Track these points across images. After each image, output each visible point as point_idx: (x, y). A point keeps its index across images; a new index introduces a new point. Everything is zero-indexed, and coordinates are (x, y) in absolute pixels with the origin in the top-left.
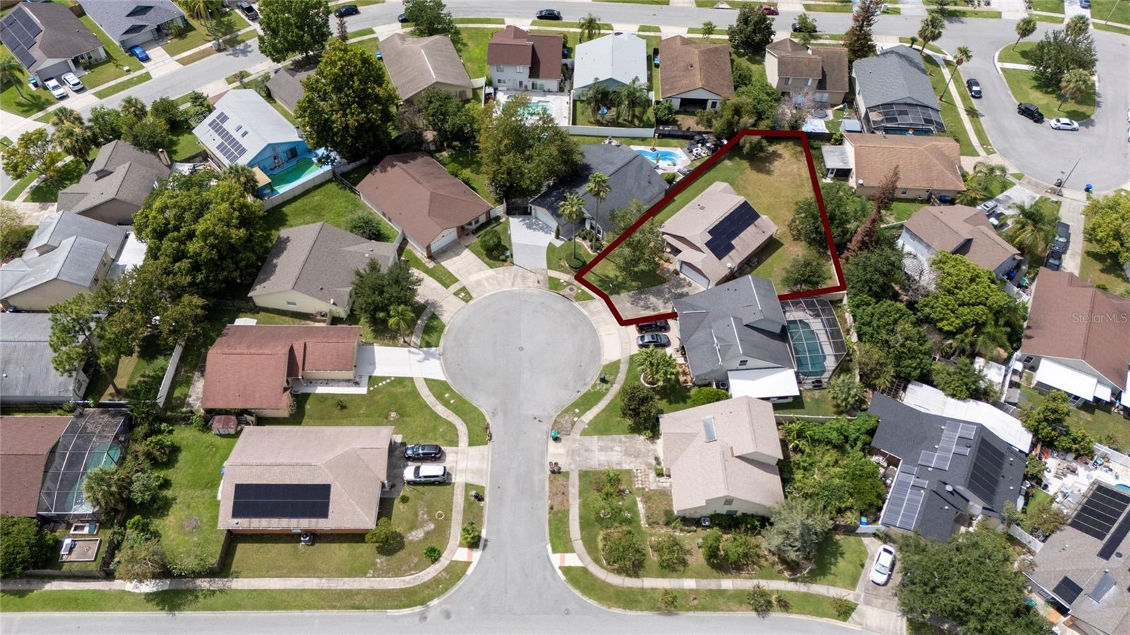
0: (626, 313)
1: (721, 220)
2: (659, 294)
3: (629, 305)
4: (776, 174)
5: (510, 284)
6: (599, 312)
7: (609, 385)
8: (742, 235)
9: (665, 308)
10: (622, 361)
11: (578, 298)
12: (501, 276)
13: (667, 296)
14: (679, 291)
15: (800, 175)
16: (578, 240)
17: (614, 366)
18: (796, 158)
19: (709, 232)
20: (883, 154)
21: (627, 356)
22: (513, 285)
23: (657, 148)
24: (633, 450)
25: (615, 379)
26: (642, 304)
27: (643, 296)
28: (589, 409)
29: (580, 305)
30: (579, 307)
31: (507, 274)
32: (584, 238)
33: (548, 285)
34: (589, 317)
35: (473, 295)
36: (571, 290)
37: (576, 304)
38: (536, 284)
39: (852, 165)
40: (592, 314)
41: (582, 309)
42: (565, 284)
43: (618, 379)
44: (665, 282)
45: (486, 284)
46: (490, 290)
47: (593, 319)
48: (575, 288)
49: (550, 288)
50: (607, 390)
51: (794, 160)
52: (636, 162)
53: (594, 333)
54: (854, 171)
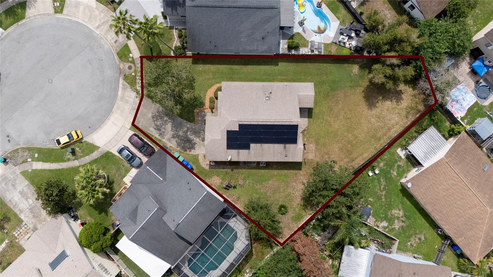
0: (141, 120)
1: (260, 123)
2: (176, 127)
3: (150, 115)
4: (375, 112)
5: (97, 25)
6: (127, 102)
7: (74, 158)
8: (266, 146)
9: (169, 140)
10: (100, 150)
11: (126, 78)
12: (97, 13)
13: (180, 133)
14: (192, 137)
15: (389, 129)
16: (175, 33)
17: (92, 148)
18: (408, 113)
19: (240, 125)
20: (455, 185)
21: (106, 149)
22: (98, 27)
23: (324, 6)
24: (38, 211)
25: (81, 157)
26: (158, 123)
27: (166, 118)
28: (43, 161)
29: (124, 85)
30: (121, 85)
31: (102, 15)
32: (180, 37)
33: (118, 50)
34: (119, 98)
35: (65, 11)
36: (130, 68)
37: (121, 81)
38: (113, 41)
39: (426, 164)
40: (122, 98)
41: (120, 89)
42: (130, 59)
43: (83, 159)
44: (191, 122)
45: (82, 8)
46: (80, 17)
47: (119, 102)
48: (133, 69)
49: (118, 54)
50: (69, 160)
51: (404, 113)
52: (268, 13)
53: (108, 112)
54: (423, 169)
